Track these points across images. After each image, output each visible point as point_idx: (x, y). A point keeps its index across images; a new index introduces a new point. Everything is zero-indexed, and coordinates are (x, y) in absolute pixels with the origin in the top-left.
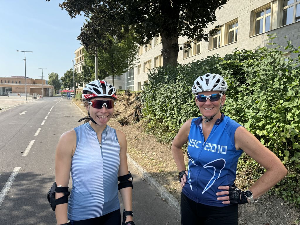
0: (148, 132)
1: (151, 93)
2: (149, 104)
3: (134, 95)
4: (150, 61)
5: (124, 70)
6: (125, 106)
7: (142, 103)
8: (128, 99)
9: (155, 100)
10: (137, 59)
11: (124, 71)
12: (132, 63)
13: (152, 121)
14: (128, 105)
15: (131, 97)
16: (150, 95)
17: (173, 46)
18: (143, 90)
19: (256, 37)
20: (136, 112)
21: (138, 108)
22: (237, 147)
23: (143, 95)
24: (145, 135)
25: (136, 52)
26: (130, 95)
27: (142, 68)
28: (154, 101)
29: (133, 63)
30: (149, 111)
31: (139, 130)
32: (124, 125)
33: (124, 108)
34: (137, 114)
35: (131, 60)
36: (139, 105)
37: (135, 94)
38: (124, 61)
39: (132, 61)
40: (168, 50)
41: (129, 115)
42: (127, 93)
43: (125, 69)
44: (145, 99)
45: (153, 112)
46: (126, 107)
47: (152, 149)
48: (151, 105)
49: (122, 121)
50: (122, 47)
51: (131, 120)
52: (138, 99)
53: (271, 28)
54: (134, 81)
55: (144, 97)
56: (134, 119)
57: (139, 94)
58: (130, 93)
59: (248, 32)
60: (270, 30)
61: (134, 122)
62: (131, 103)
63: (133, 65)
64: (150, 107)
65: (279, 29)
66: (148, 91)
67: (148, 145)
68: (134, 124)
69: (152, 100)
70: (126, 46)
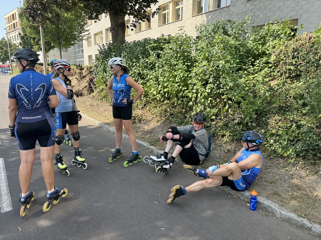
0: (101, 99)
1: (102, 67)
2: (101, 76)
3: (85, 69)
4: (101, 32)
5: (72, 42)
6: (78, 79)
7: (94, 75)
8: (81, 73)
9: (106, 73)
10: (87, 31)
11: (73, 44)
12: (80, 34)
13: (104, 91)
14: (81, 79)
15: (83, 71)
16: (101, 69)
17: (120, 25)
18: (94, 64)
19: (197, 16)
20: (90, 84)
21: (91, 80)
22: (128, 84)
23: (95, 68)
24: (99, 102)
25: (84, 23)
26: (82, 69)
27: (92, 40)
28: (104, 74)
29: (82, 35)
30: (101, 83)
31: (94, 99)
32: (79, 96)
33: (77, 82)
34: (91, 86)
35: (80, 31)
36: (91, 79)
37: (87, 68)
38: (72, 32)
39: (81, 33)
40: (116, 28)
41: (82, 88)
42: (79, 68)
43: (74, 41)
44: (97, 72)
45: (104, 83)
46: (79, 81)
47: (105, 110)
48: (103, 77)
49: (77, 92)
50: (69, 17)
51: (85, 92)
52: (91, 73)
53: (209, 10)
54: (84, 53)
55: (96, 70)
56: (88, 90)
57: (92, 68)
58: (81, 67)
59: (191, 12)
60: (208, 11)
61: (89, 93)
62: (84, 77)
63: (82, 37)
64: (102, 78)
65: (214, 11)
66: (99, 65)
67: (102, 109)
68: (88, 95)
69: (103, 73)
70: (74, 16)
